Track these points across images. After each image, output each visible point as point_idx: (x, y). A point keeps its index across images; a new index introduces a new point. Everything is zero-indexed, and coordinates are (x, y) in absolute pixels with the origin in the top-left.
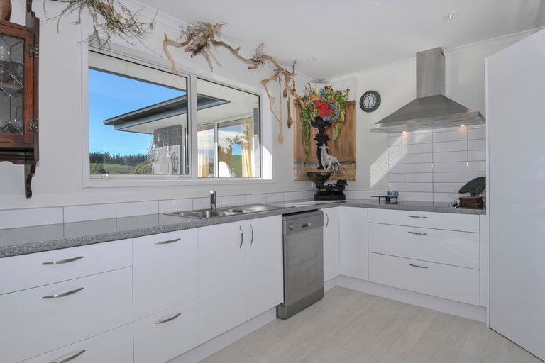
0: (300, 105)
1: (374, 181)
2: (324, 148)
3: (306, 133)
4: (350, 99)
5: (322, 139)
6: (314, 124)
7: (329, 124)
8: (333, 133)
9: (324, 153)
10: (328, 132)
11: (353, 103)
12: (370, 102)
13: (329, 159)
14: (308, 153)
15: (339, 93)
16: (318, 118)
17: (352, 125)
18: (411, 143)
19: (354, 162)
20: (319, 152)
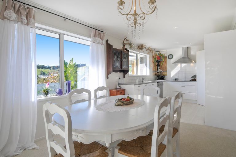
0: (154, 58)
1: (172, 76)
2: (159, 67)
3: (155, 64)
4: (166, 56)
5: (158, 65)
6: (156, 62)
7: (160, 62)
8: (161, 64)
9: (159, 69)
10: (160, 64)
11: (166, 57)
12: (171, 57)
13: (160, 70)
14: (155, 69)
15: (162, 54)
16: (157, 60)
17: (166, 62)
18: (181, 67)
19: (166, 71)
20: (158, 68)
